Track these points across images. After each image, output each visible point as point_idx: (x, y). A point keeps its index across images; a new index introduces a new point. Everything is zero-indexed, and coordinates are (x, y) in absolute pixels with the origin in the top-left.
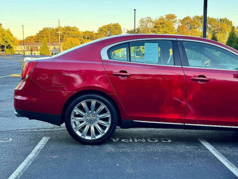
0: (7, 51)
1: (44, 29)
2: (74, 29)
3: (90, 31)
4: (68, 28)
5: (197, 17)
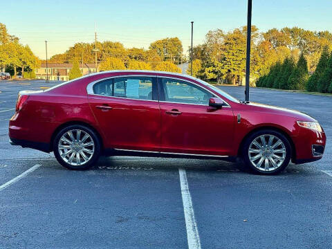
0: (25, 75)
1: (76, 45)
2: (117, 46)
3: (139, 48)
4: (109, 44)
5: (287, 30)
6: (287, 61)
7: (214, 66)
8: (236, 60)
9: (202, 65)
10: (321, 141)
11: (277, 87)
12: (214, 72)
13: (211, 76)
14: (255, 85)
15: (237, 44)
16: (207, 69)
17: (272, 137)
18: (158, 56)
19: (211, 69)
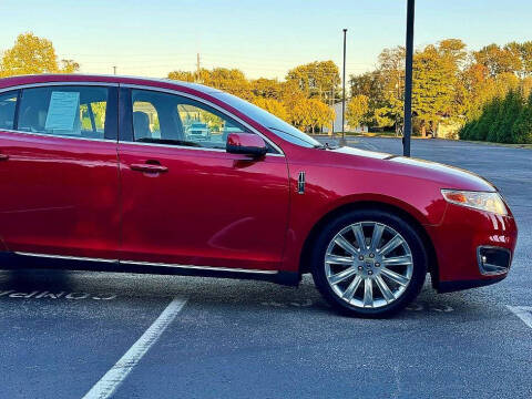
1: (171, 75)
2: (235, 75)
4: (221, 73)
5: (515, 46)
6: (510, 95)
7: (389, 106)
8: (427, 96)
9: (371, 105)
10: (502, 239)
11: (494, 140)
12: (388, 115)
13: (385, 122)
14: (457, 137)
15: (428, 68)
16: (378, 111)
17: (380, 228)
18: (300, 91)
19: (384, 110)
